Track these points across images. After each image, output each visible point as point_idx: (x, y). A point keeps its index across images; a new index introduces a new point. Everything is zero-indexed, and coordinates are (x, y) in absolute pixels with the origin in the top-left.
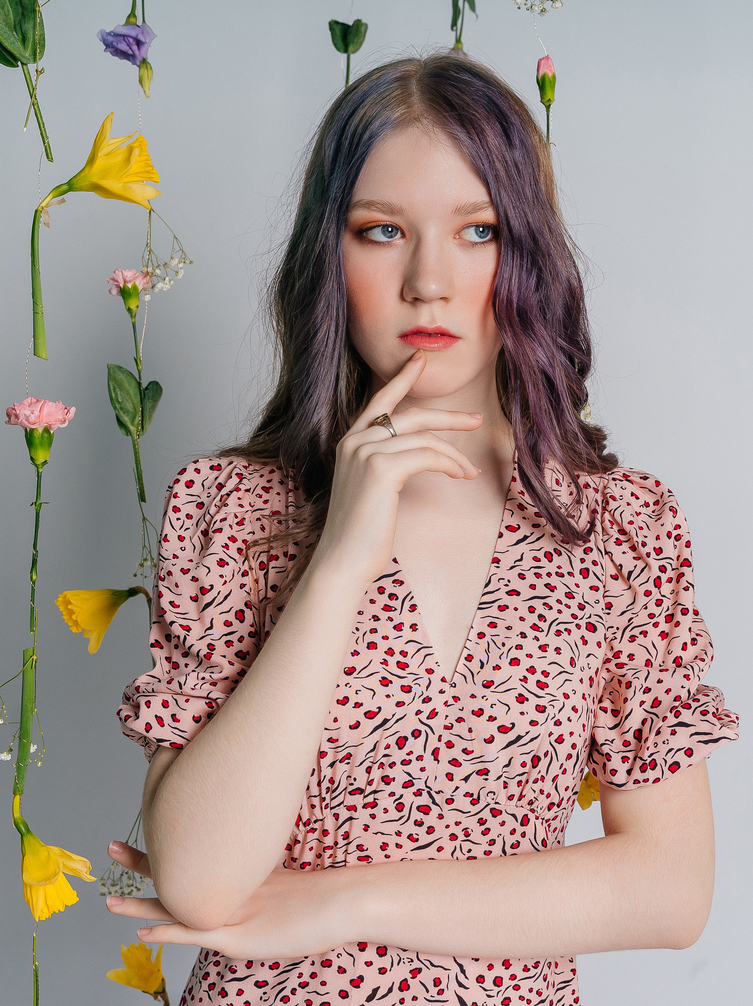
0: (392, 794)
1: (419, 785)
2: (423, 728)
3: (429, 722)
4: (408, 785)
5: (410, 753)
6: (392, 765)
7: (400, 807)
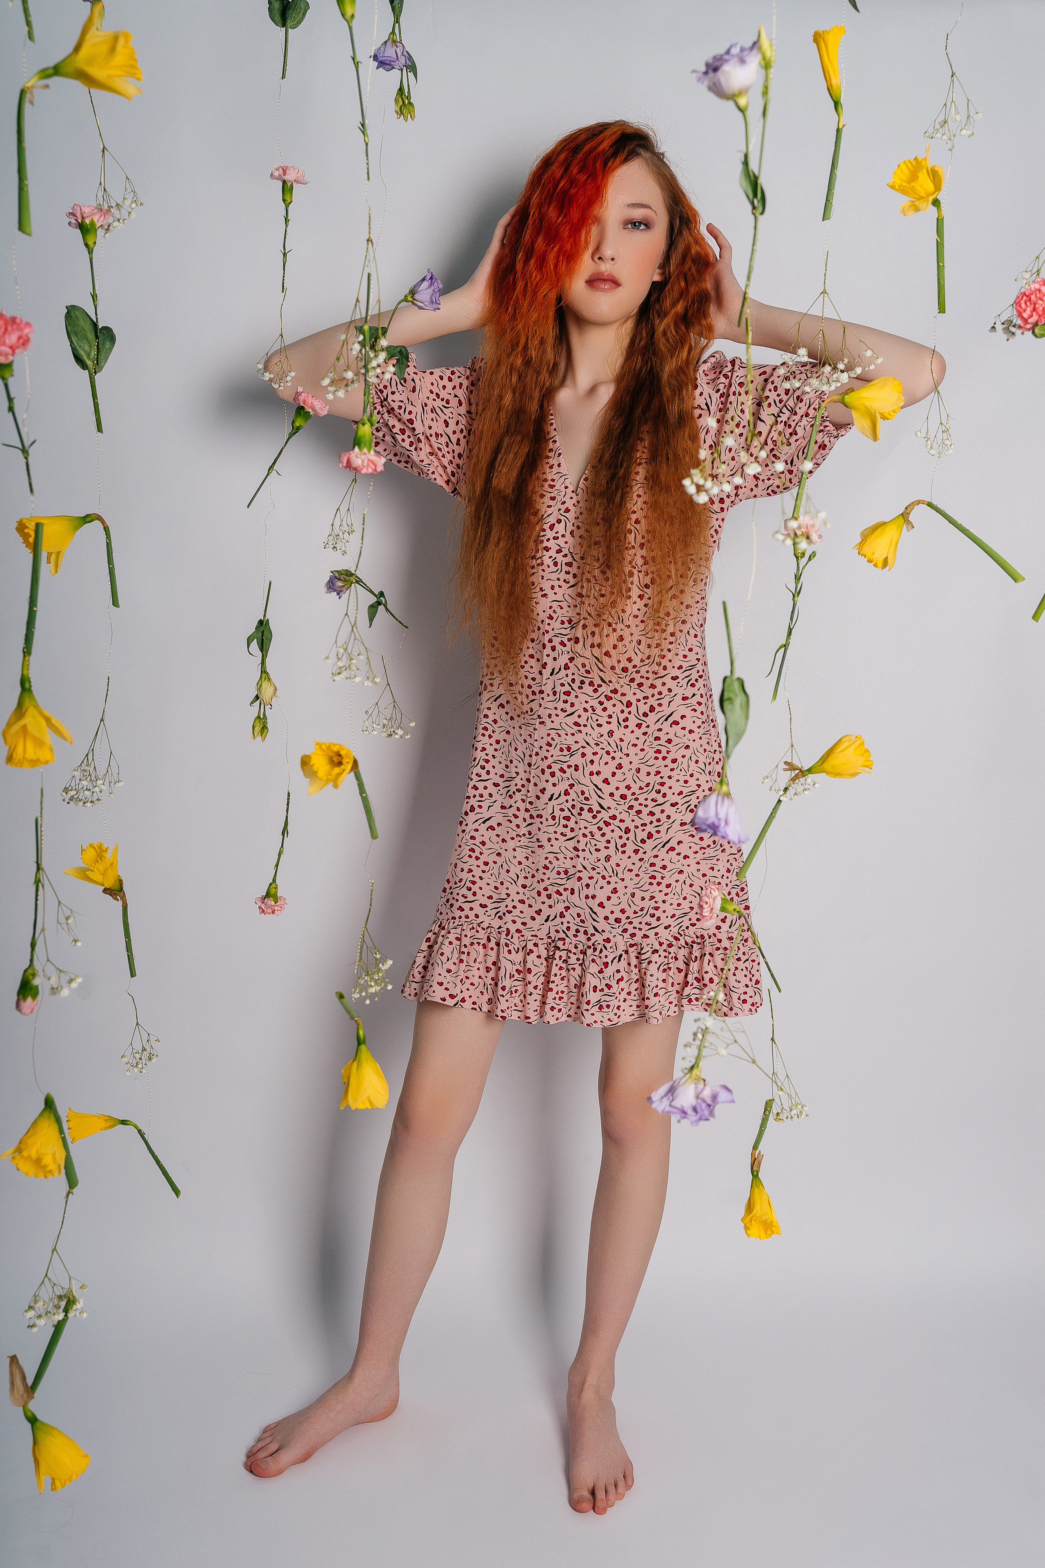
0: (550, 557)
1: (565, 551)
2: (562, 518)
3: (565, 514)
4: (559, 551)
5: (557, 533)
6: (548, 540)
7: (556, 564)
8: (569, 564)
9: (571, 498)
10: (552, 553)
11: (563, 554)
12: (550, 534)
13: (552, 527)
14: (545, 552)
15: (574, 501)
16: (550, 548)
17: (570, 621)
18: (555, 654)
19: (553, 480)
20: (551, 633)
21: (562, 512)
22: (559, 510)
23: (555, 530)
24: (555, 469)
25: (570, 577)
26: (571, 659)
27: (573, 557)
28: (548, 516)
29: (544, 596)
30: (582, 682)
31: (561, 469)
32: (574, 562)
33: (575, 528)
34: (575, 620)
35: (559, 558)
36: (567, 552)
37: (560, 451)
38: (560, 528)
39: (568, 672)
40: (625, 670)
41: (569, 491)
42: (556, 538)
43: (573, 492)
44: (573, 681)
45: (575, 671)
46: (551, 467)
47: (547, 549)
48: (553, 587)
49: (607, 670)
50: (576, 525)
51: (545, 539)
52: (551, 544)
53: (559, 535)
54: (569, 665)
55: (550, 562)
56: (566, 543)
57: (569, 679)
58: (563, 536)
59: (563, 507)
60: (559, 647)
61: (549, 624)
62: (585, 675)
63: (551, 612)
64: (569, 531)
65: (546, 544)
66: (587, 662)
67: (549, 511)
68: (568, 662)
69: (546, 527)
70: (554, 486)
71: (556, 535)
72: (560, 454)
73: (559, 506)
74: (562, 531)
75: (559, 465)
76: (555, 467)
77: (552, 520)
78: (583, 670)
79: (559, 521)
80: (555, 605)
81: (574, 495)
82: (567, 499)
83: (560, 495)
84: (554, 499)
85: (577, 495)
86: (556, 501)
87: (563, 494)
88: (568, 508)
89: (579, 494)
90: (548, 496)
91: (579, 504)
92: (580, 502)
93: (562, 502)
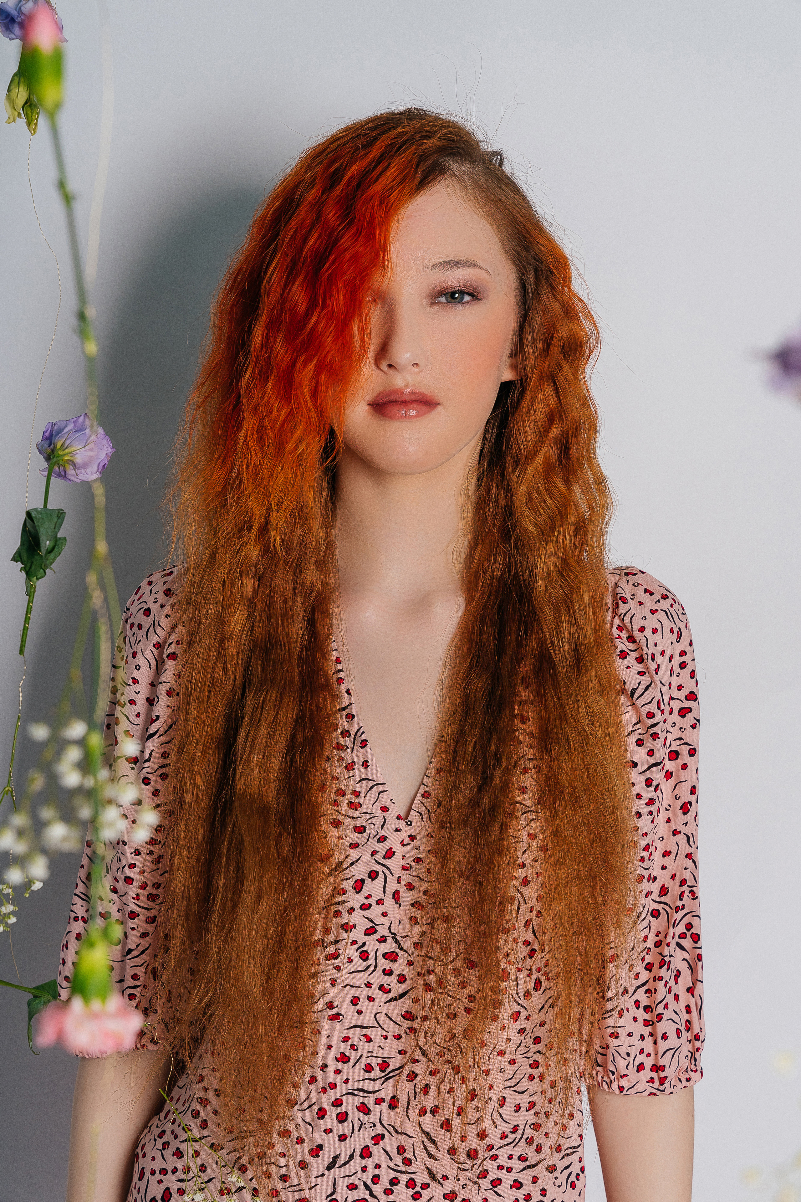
8: (391, 956)
9: (398, 830)
10: (358, 935)
11: (377, 936)
12: (355, 900)
13: (359, 886)
14: (343, 935)
15: (403, 835)
16: (354, 926)
17: (384, 1066)
18: (345, 1128)
19: (357, 794)
20: (342, 1089)
21: (379, 857)
22: (374, 853)
23: (364, 892)
24: (358, 772)
25: (392, 981)
26: (378, 1139)
27: (397, 942)
28: (352, 864)
29: (336, 1017)
30: (394, 1182)
31: (370, 773)
32: (400, 953)
33: (402, 887)
34: (394, 1064)
35: (372, 944)
36: (386, 933)
37: (364, 737)
38: (373, 888)
39: (367, 1162)
40: (472, 1154)
41: (391, 816)
42: (365, 907)
43: (399, 817)
44: (376, 1179)
45: (384, 1161)
46: (350, 767)
47: (347, 928)
48: (355, 1001)
49: (442, 1155)
50: (404, 881)
51: (344, 908)
52: (358, 919)
53: (373, 901)
54: (373, 1148)
55: (353, 952)
56: (385, 914)
57: (367, 1177)
58: (379, 902)
59: (382, 848)
60: (355, 1116)
61: (338, 1072)
62: (403, 1168)
63: (345, 1048)
64: (390, 892)
65: (345, 918)
66: (407, 1143)
67: (354, 854)
68: (370, 1143)
69: (348, 885)
70: (360, 805)
71: (367, 902)
72: (364, 744)
73: (373, 844)
74: (377, 894)
75: (365, 764)
76: (358, 767)
77: (359, 871)
78: (398, 1159)
79: (373, 875)
80: (356, 1035)
81: (402, 824)
82: (388, 831)
83: (374, 825)
84: (360, 830)
85: (409, 824)
86: (366, 835)
87: (379, 821)
88: (391, 848)
89: (411, 823)
90: (349, 824)
91: (409, 842)
92: (412, 838)
93: (377, 837)
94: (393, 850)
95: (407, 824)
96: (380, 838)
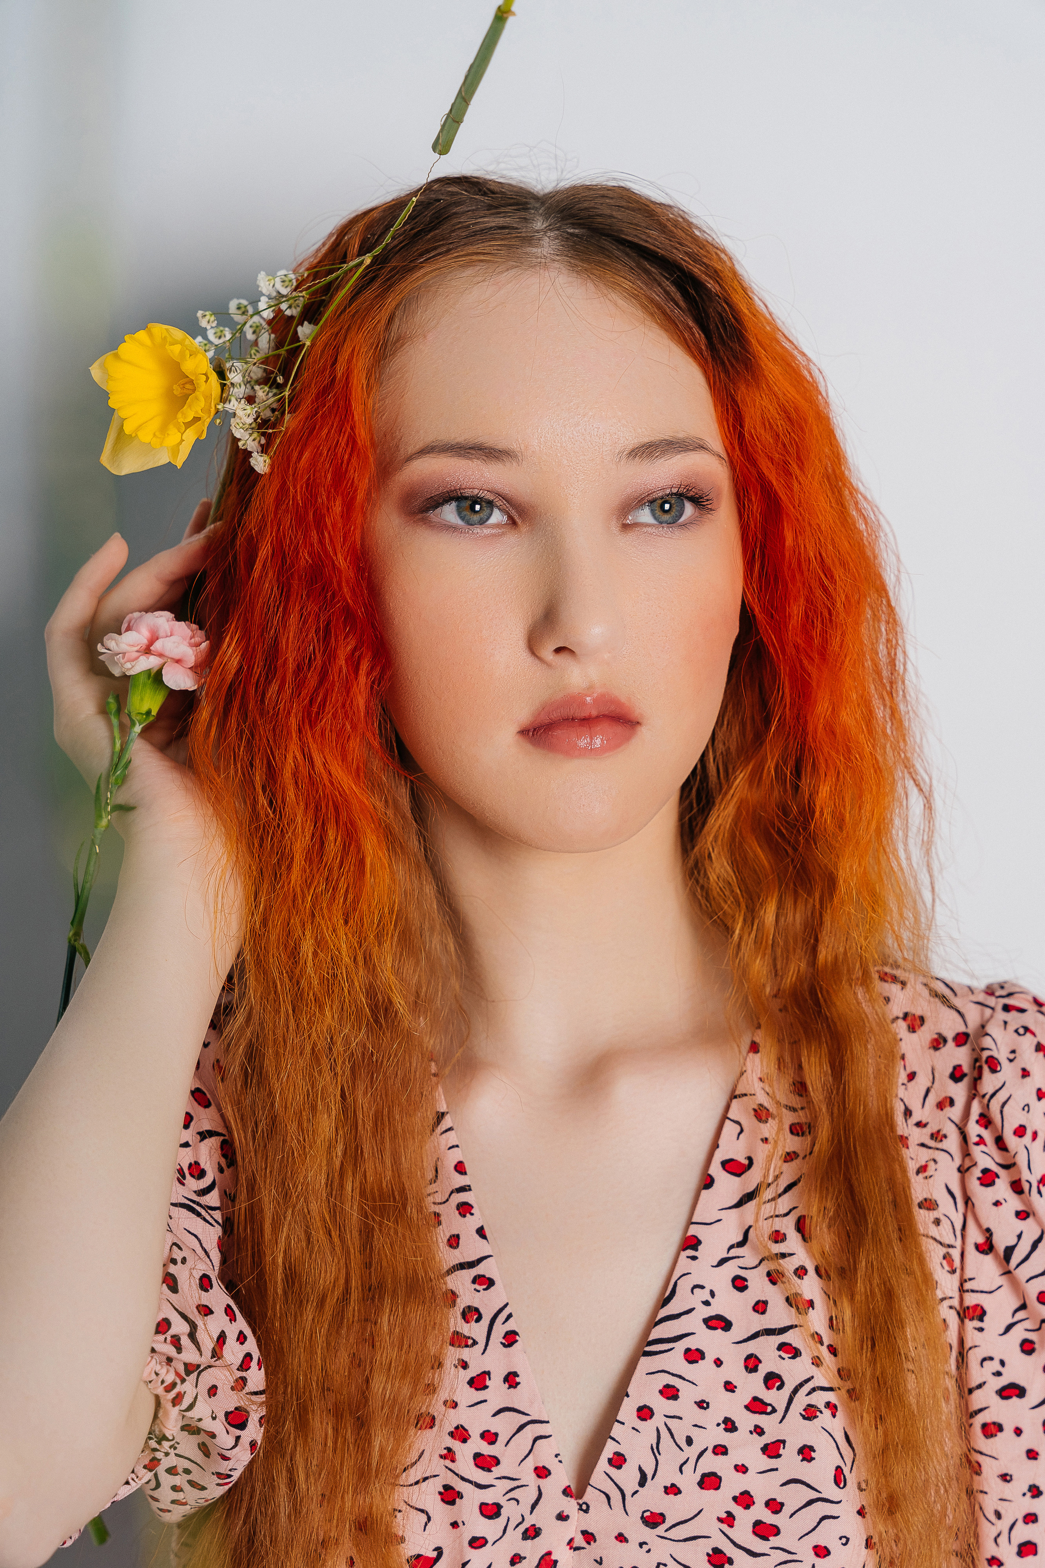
9: (562, 1517)
15: (572, 1529)
19: (490, 1437)
22: (516, 1560)
24: (497, 1394)
31: (519, 1398)
37: (511, 1325)
41: (551, 1487)
43: (566, 1493)
46: (479, 1383)
59: (532, 1551)
67: (477, 1561)
70: (496, 1461)
72: (510, 1336)
73: (515, 1542)
75: (511, 1380)
76: (496, 1383)
81: (570, 1506)
82: (543, 1517)
83: (518, 1501)
84: (491, 1511)
85: (585, 1509)
86: (501, 1521)
87: (527, 1496)
88: (549, 1553)
89: (588, 1506)
90: (472, 1498)
91: (584, 1544)
92: (589, 1537)
93: (522, 1528)
94: (553, 1557)
95: (581, 1509)
96: (527, 1530)
